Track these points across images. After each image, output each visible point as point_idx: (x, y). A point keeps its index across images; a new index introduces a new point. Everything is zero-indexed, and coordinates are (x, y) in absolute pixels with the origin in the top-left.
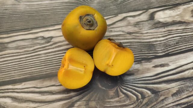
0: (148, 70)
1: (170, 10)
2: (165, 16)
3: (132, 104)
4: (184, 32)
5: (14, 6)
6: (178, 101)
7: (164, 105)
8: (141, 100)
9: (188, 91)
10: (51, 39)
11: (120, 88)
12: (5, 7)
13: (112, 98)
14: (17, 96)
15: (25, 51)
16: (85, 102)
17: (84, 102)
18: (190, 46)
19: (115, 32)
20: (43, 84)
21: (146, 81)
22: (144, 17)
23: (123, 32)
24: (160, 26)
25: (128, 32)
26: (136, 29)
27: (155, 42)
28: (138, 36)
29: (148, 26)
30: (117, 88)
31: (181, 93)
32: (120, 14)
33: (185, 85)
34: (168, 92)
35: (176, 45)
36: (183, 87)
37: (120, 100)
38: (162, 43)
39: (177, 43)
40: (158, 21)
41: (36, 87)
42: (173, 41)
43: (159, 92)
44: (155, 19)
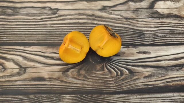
0: (133, 54)
1: (171, 2)
2: (165, 7)
3: (112, 78)
4: (175, 26)
6: (147, 82)
7: (135, 83)
8: (120, 76)
9: (158, 76)
11: (106, 64)
13: (98, 71)
14: (27, 56)
17: (77, 70)
18: (175, 40)
19: (114, 14)
20: (47, 50)
21: (128, 63)
22: (145, 4)
23: (121, 16)
24: (156, 16)
25: (126, 17)
26: (134, 15)
27: (146, 31)
28: (133, 23)
29: (145, 14)
30: (104, 64)
31: (152, 77)
33: (157, 72)
34: (142, 74)
35: (163, 37)
36: (155, 73)
37: (104, 73)
38: (152, 33)
39: (165, 36)
40: (156, 10)
41: (42, 51)
42: (163, 33)
43: (135, 73)
44: (155, 8)
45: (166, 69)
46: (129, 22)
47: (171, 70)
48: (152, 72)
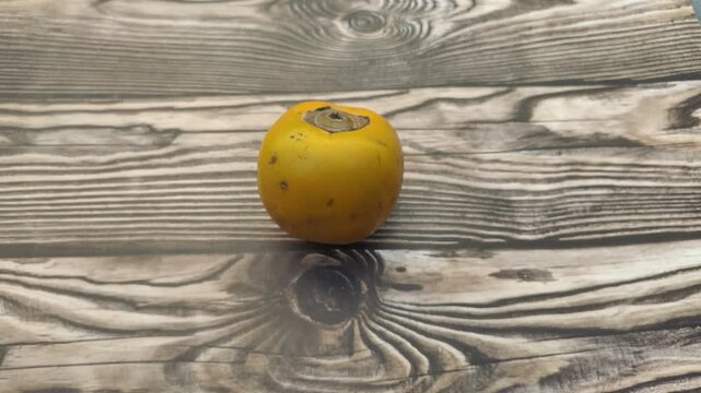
0: (474, 282)
1: (591, 99)
2: (571, 117)
3: (393, 386)
4: (629, 175)
5: (84, 22)
8: (428, 378)
9: (603, 375)
10: (174, 137)
11: (363, 324)
12: (57, 21)
13: (327, 355)
14: (24, 297)
15: (84, 163)
16: (234, 352)
17: (232, 351)
20: (113, 273)
21: (460, 318)
22: (498, 108)
23: (413, 145)
24: (545, 144)
25: (431, 149)
26: (460, 143)
27: (517, 195)
28: (462, 167)
29: (502, 139)
30: (353, 322)
31: (577, 378)
32: (415, 87)
33: (596, 354)
34: (528, 367)
35: (588, 213)
36: (586, 361)
37: (353, 365)
38: (541, 201)
39: (594, 209)
40: (543, 127)
41: (89, 277)
42: (583, 199)
43: (498, 361)
44: (533, 119)
45: (634, 342)
46: (447, 164)
47: (657, 343)
48: (573, 355)
